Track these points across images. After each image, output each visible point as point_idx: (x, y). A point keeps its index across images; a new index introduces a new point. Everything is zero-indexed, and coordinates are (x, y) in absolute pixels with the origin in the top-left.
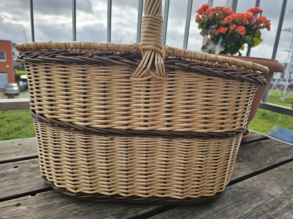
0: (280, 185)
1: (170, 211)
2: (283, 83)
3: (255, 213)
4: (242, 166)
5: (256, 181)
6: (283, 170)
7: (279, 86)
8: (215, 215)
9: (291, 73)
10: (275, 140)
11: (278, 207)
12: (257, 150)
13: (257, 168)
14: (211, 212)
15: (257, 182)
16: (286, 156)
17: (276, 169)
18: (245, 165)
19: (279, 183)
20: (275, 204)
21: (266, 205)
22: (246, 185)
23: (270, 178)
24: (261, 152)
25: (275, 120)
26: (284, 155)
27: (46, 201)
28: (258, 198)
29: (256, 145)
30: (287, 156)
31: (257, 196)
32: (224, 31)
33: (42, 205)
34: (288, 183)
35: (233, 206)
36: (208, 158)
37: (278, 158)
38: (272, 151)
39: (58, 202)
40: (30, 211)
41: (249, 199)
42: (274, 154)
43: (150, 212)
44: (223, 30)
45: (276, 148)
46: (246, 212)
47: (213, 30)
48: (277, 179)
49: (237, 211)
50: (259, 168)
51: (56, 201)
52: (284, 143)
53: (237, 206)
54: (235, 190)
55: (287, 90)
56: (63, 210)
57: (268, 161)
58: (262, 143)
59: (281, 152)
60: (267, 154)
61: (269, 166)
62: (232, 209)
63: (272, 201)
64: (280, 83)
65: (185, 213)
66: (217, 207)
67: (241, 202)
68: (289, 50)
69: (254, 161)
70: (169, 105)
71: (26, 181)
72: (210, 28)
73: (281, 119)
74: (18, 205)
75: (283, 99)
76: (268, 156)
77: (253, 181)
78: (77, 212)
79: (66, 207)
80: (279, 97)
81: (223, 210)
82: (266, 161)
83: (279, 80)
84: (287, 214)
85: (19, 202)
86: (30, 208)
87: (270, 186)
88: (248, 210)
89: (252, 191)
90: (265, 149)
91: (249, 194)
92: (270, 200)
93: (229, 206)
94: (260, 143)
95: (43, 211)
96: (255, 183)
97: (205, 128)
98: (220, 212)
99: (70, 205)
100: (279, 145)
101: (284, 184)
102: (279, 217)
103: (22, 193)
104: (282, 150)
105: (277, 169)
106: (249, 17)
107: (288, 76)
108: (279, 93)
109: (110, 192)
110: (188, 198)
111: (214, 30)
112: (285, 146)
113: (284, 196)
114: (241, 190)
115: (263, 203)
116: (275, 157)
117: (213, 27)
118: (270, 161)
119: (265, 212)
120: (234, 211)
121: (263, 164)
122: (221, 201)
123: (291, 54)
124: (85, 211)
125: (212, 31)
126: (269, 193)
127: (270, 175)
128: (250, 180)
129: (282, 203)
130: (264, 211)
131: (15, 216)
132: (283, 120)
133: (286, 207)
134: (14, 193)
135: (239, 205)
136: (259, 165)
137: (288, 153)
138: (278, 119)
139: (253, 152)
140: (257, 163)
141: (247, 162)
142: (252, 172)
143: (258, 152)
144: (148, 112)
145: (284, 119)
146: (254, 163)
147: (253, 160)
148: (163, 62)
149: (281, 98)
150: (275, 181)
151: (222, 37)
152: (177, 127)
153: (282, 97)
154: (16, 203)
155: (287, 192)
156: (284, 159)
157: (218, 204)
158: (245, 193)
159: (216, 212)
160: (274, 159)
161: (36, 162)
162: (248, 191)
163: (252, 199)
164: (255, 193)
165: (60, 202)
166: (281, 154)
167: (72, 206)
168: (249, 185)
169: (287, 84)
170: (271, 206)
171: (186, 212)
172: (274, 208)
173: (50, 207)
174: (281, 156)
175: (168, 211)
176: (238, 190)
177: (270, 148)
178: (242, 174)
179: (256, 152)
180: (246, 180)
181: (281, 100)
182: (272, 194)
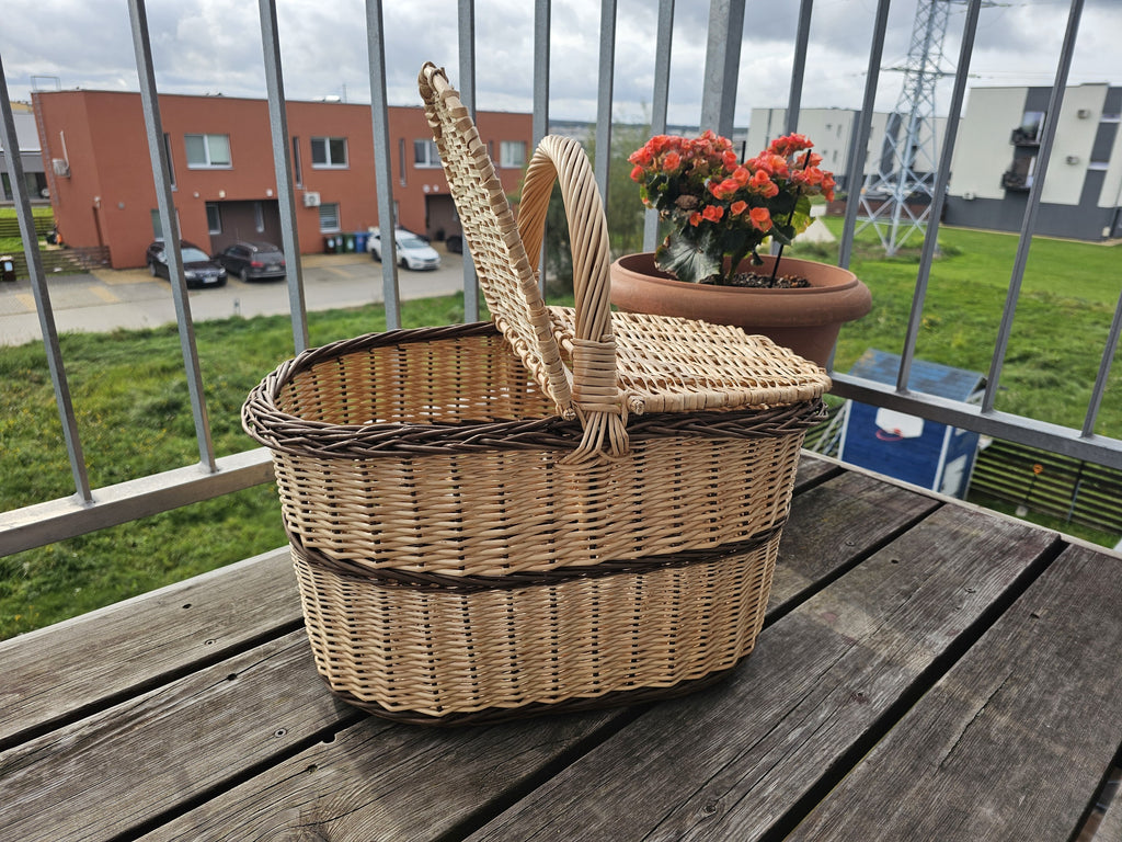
0: (870, 610)
1: (647, 714)
2: (890, 189)
3: (820, 688)
4: (784, 573)
5: (817, 608)
6: (878, 567)
7: (875, 203)
8: (741, 706)
9: (915, 148)
10: (858, 476)
11: (865, 667)
12: (815, 516)
13: (817, 574)
14: (731, 702)
15: (819, 612)
16: (884, 526)
17: (861, 567)
18: (789, 570)
19: (868, 606)
20: (859, 660)
21: (842, 665)
22: (796, 624)
23: (848, 596)
24: (826, 520)
25: (869, 327)
26: (882, 521)
27: (370, 747)
28: (824, 652)
29: (814, 499)
30: (887, 522)
31: (822, 647)
32: (715, 217)
33: (365, 757)
34: (888, 601)
35: (774, 679)
36: (721, 595)
37: (868, 531)
38: (852, 512)
39: (400, 744)
40: (346, 775)
41: (805, 657)
42: (857, 521)
43: (607, 725)
44: (712, 213)
45: (861, 502)
46: (801, 689)
47: (686, 211)
48: (863, 595)
49: (783, 690)
50: (822, 571)
51: (391, 743)
52: (882, 482)
53: (782, 678)
54: (774, 639)
55: (904, 213)
56: (419, 758)
57: (842, 548)
58: (828, 490)
59: (874, 513)
60: (840, 526)
61: (845, 561)
62: (772, 687)
63: (853, 654)
64: (881, 189)
65: (679, 713)
66: (742, 688)
67: (790, 668)
68: (905, 67)
69: (811, 551)
70: (637, 507)
71: (286, 709)
72: (677, 205)
73: (888, 319)
74: (312, 768)
75: (890, 249)
76: (843, 530)
77: (810, 609)
78: (452, 756)
79: (422, 750)
80: (878, 241)
81: (755, 692)
82: (837, 548)
83: (876, 179)
84: (882, 678)
85: (309, 762)
86: (344, 770)
87: (849, 615)
88: (806, 683)
89: (812, 638)
90: (835, 508)
91: (804, 646)
92: (850, 651)
93: (765, 680)
94: (822, 490)
95: (377, 769)
96: (816, 615)
97: (712, 539)
98: (750, 697)
99: (428, 745)
100: (870, 489)
101: (879, 606)
102: (868, 687)
103: (298, 740)
104: (876, 505)
105: (865, 568)
106: (778, 172)
107: (906, 164)
108: (876, 225)
109: (519, 701)
110: (684, 683)
111: (689, 212)
112: (883, 490)
113: (879, 639)
114: (788, 639)
115: (835, 662)
116: (858, 532)
117: (685, 200)
118: (847, 547)
119: (839, 682)
120: (777, 691)
121: (830, 557)
122: (749, 672)
123: (914, 80)
124: (469, 752)
125: (684, 214)
126: (846, 634)
127: (848, 587)
128: (803, 608)
129: (873, 655)
130: (837, 681)
131: (322, 793)
132: (893, 323)
133: (882, 662)
134: (280, 744)
135: (787, 674)
136: (823, 563)
137: (890, 515)
138: (878, 323)
139: (807, 525)
140: (816, 559)
141: (794, 560)
142: (807, 586)
143: (819, 521)
144: (595, 528)
145: (898, 320)
146: (811, 559)
147: (807, 551)
148: (625, 433)
149: (884, 245)
150: (860, 601)
151: (711, 232)
152: (656, 548)
153: (888, 240)
154: (302, 766)
155: (885, 626)
156: (879, 534)
157: (743, 681)
158: (796, 644)
159: (742, 699)
160: (857, 537)
161: (273, 653)
162: (802, 638)
163: (812, 656)
164: (818, 641)
165: (403, 742)
166: (873, 520)
167: (434, 747)
168: (803, 623)
169: (902, 191)
170: (851, 666)
171: (682, 711)
172: (857, 670)
173: (386, 758)
174: (874, 526)
175: (642, 717)
176: (780, 638)
177: (847, 504)
178: (786, 595)
179: (814, 523)
180: (795, 611)
181: (884, 251)
182: (854, 635)
